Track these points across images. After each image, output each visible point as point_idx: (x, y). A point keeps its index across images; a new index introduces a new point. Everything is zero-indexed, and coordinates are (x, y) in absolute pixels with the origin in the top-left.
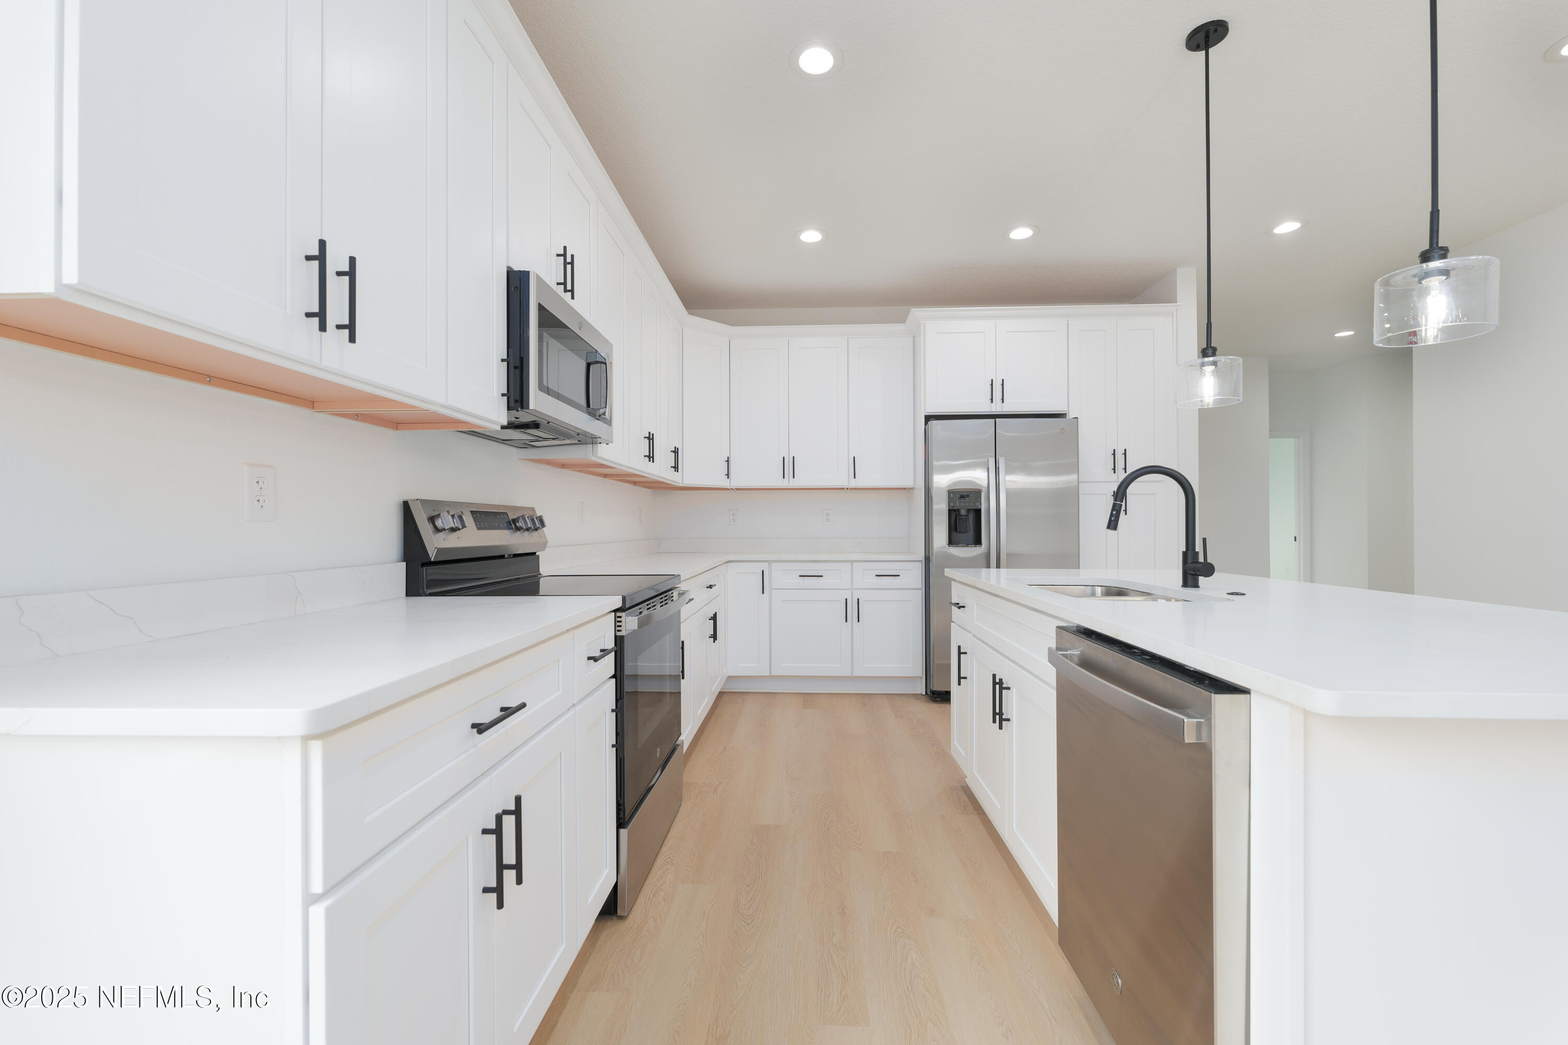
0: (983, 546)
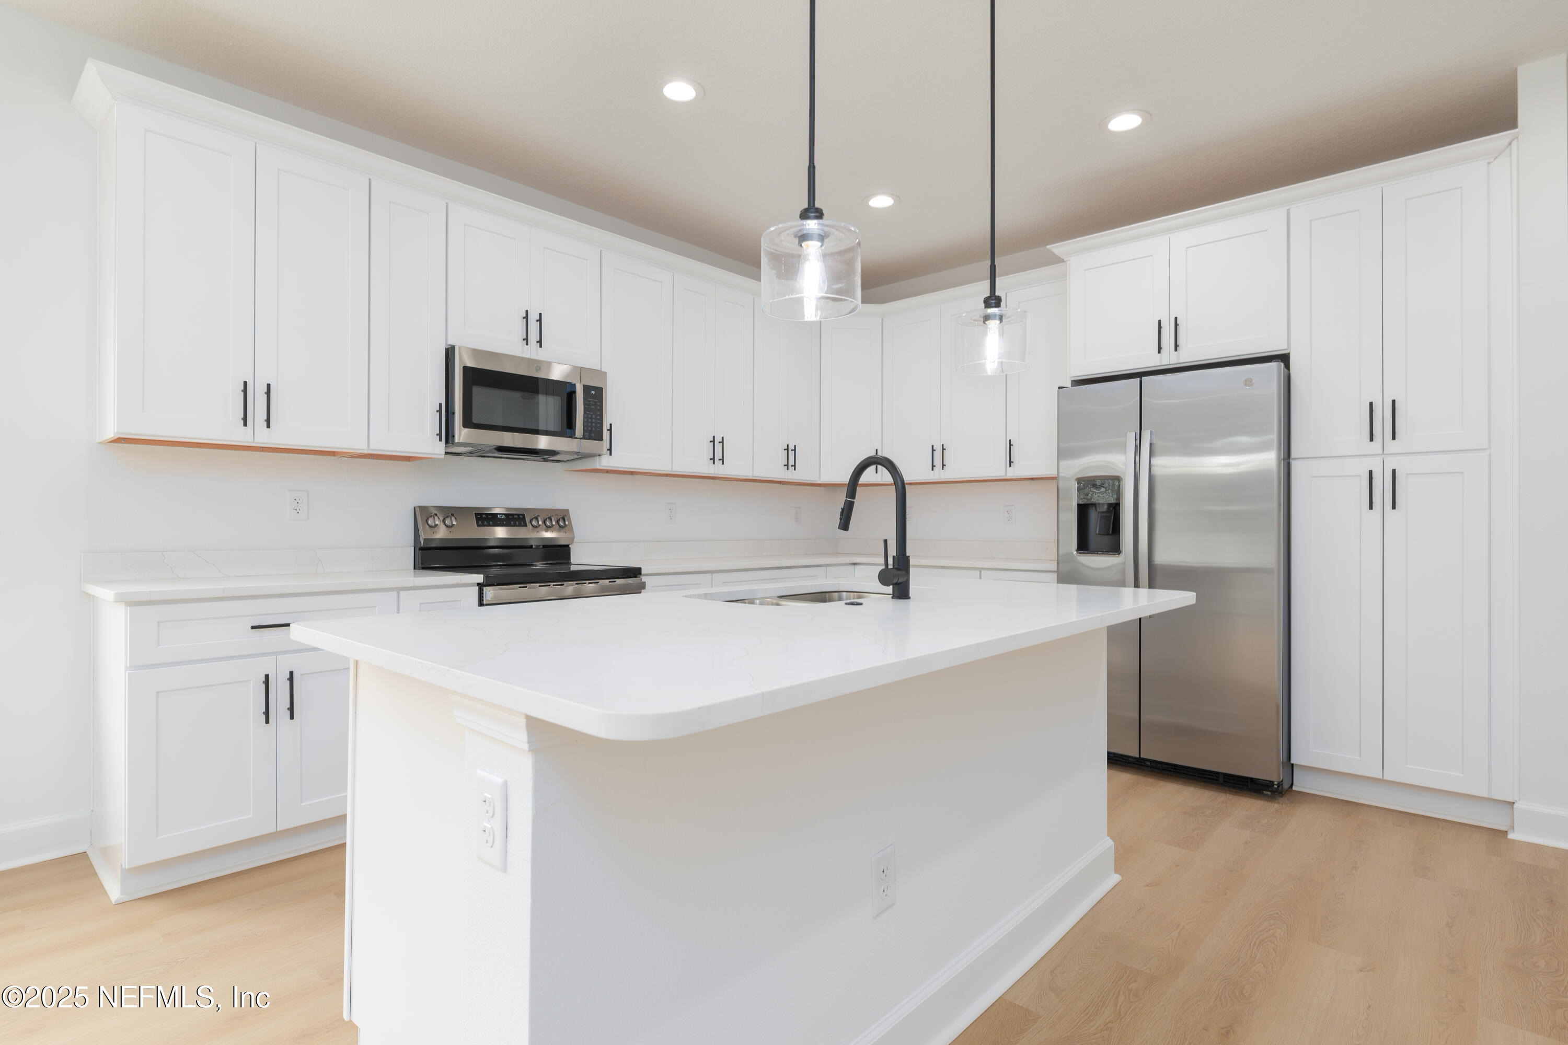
0: (1122, 555)
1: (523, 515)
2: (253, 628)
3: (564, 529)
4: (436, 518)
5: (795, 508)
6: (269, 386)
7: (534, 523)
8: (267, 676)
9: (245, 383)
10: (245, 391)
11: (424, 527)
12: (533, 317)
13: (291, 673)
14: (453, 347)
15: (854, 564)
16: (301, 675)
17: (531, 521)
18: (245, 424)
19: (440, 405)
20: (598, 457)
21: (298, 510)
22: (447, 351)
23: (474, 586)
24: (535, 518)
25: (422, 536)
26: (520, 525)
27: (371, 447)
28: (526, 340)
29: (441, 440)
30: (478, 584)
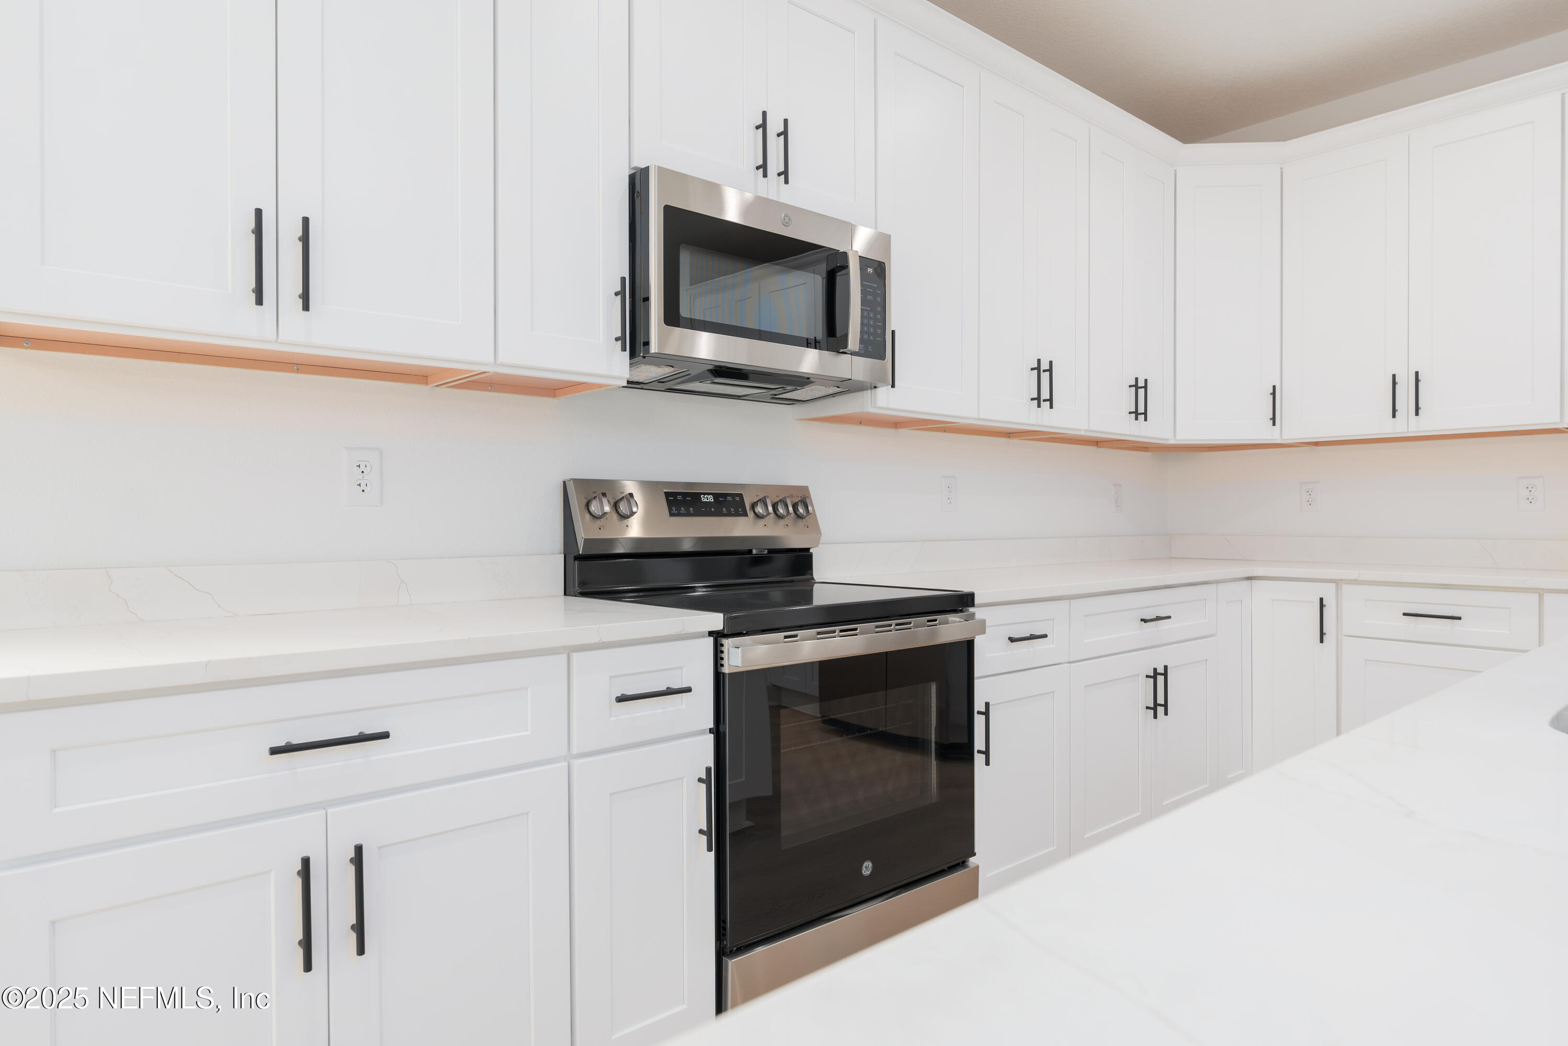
1: (741, 496)
2: (274, 751)
3: (804, 520)
4: (605, 501)
5: (1115, 485)
6: (306, 221)
7: (760, 509)
8: (306, 862)
9: (259, 213)
10: (258, 231)
11: (583, 518)
12: (775, 127)
13: (359, 849)
14: (645, 171)
15: (1249, 578)
16: (380, 848)
17: (753, 506)
18: (259, 301)
19: (623, 279)
20: (869, 391)
21: (363, 487)
22: (632, 178)
23: (704, 637)
24: (760, 500)
25: (581, 535)
26: (737, 514)
27: (501, 359)
28: (763, 167)
29: (624, 349)
30: (711, 633)
